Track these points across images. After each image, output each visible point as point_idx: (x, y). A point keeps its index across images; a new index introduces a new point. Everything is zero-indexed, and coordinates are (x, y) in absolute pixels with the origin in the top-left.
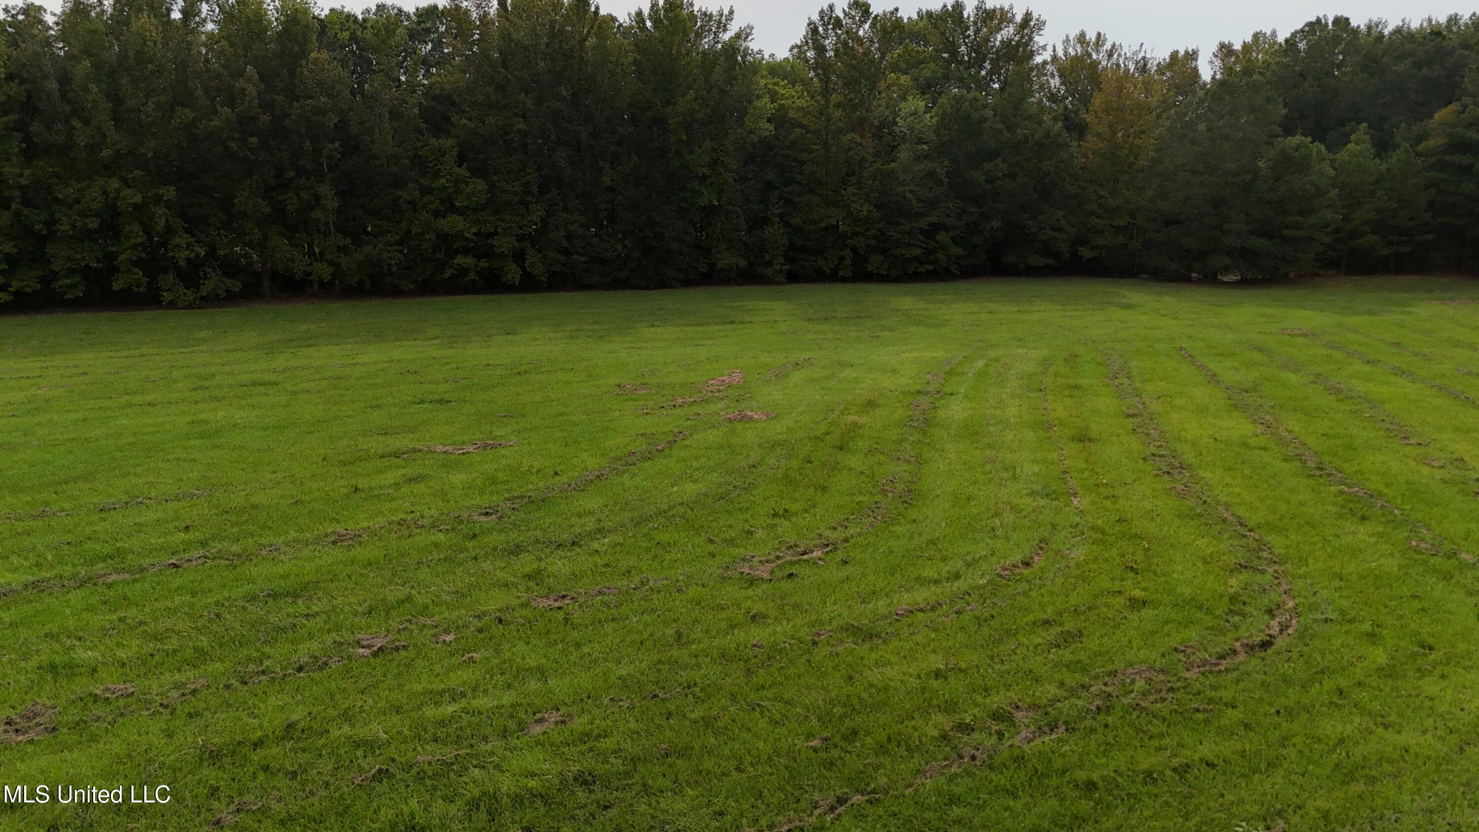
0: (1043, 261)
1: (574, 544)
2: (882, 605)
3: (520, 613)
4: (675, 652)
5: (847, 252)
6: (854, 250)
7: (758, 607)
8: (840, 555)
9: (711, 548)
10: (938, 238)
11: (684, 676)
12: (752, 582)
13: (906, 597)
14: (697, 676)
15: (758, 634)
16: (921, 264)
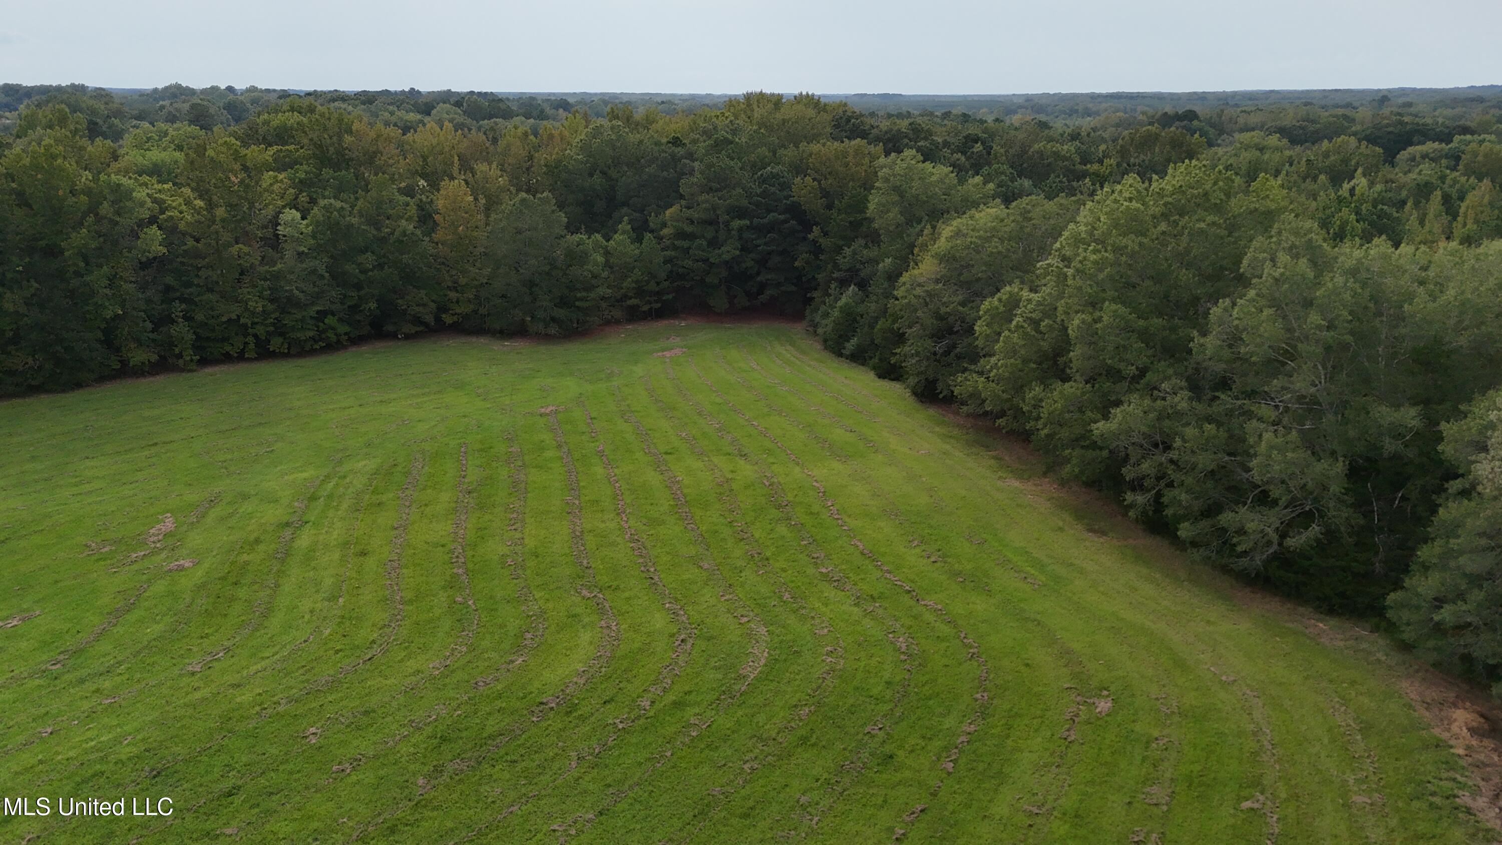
0: (414, 329)
1: (108, 672)
2: (245, 673)
3: (99, 708)
4: (167, 708)
5: (250, 339)
6: (255, 336)
7: (196, 685)
8: (231, 653)
9: (174, 661)
10: (326, 321)
11: (172, 715)
12: (193, 674)
13: (255, 667)
14: (177, 714)
15: (198, 695)
16: (316, 342)
